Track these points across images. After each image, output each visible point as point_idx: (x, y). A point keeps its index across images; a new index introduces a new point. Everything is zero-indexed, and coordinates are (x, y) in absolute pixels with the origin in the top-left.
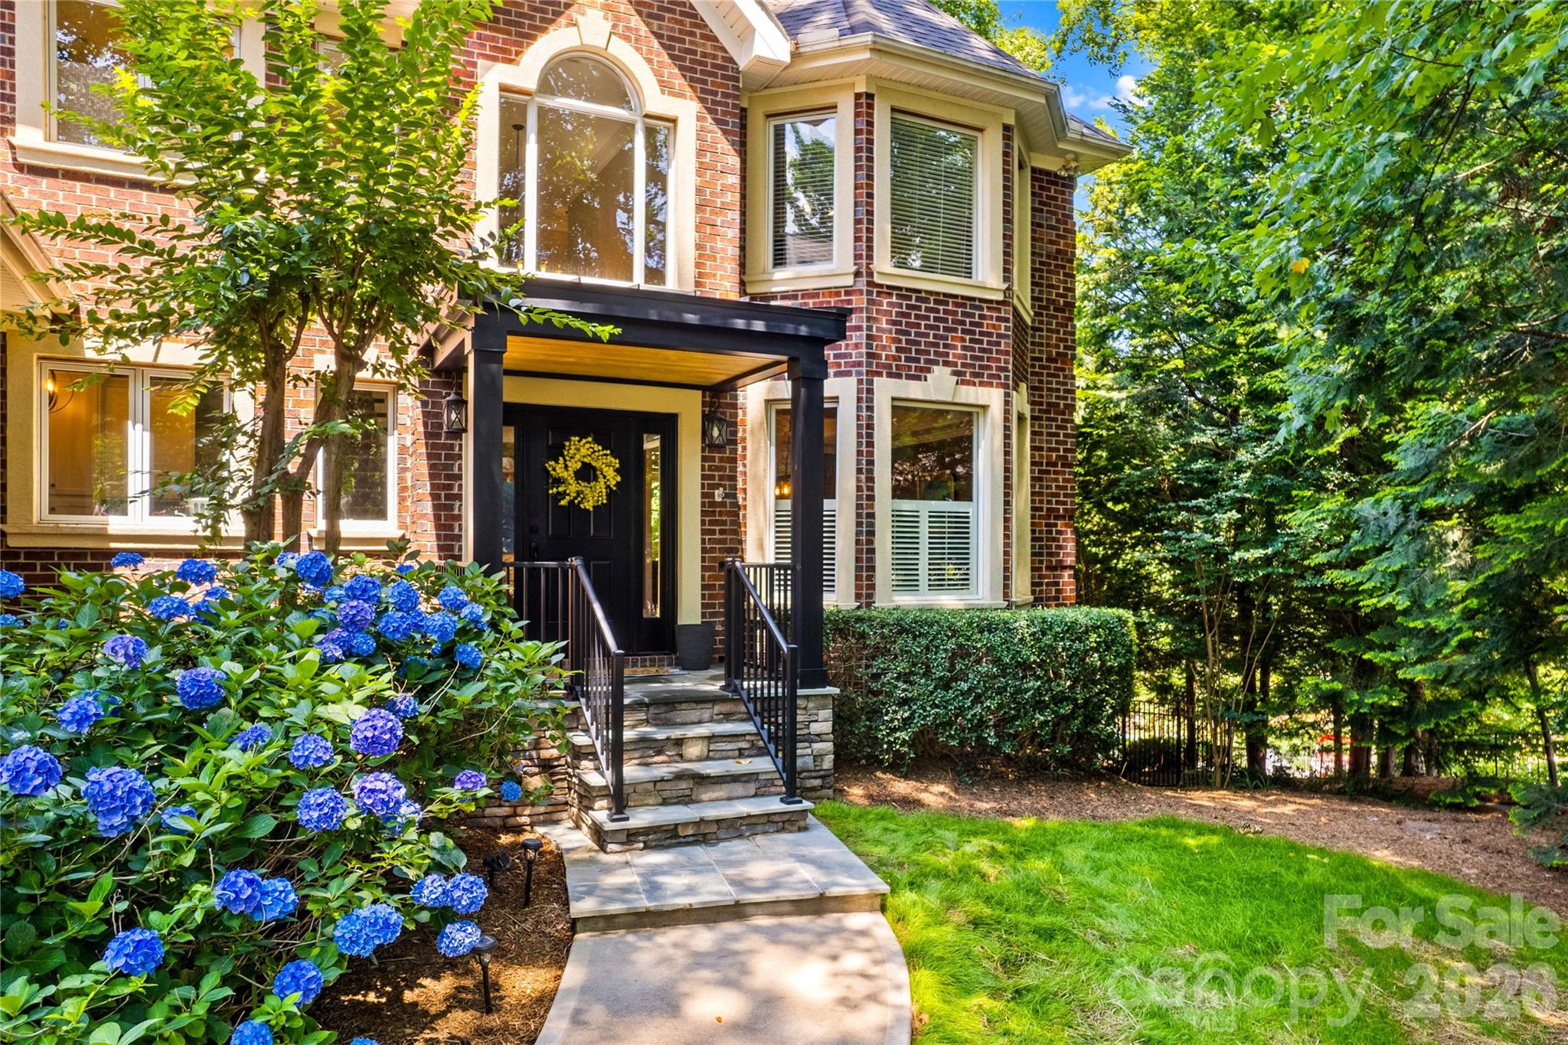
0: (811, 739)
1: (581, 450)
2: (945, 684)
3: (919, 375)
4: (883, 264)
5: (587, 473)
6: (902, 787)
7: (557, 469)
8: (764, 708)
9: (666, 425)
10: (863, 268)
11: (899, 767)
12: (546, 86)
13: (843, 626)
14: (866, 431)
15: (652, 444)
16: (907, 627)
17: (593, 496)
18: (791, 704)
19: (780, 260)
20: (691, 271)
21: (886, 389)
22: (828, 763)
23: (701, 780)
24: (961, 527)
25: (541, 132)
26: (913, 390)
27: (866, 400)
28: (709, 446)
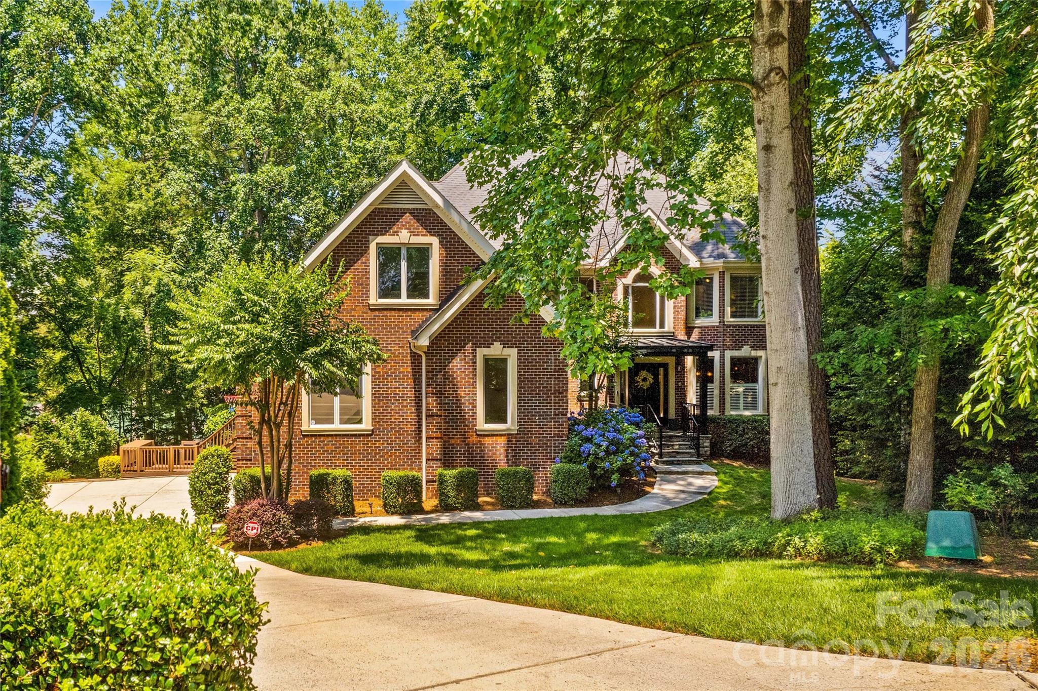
0: (704, 447)
1: (644, 374)
2: (741, 436)
3: (739, 349)
4: (729, 319)
5: (645, 380)
6: (727, 461)
7: (637, 379)
8: (692, 439)
9: (665, 366)
10: (722, 321)
11: (728, 457)
12: (635, 281)
13: (713, 420)
14: (722, 365)
15: (661, 370)
16: (732, 420)
17: (646, 385)
18: (698, 438)
19: (697, 316)
20: (672, 325)
21: (728, 354)
22: (708, 453)
23: (678, 453)
24: (754, 391)
25: (633, 294)
26: (736, 353)
27: (722, 357)
28: (677, 372)
